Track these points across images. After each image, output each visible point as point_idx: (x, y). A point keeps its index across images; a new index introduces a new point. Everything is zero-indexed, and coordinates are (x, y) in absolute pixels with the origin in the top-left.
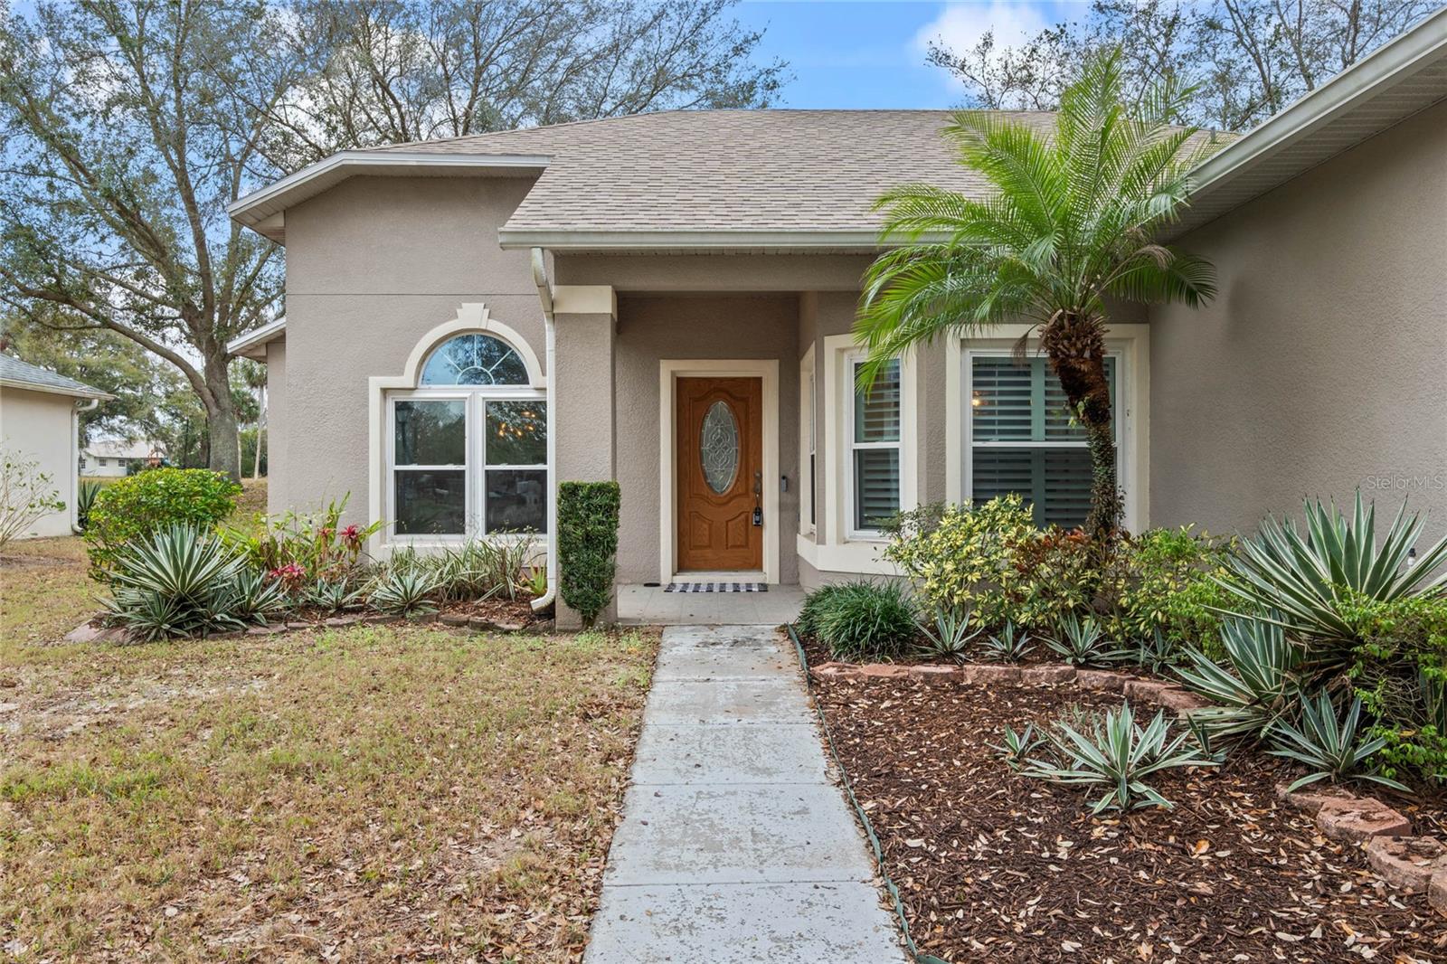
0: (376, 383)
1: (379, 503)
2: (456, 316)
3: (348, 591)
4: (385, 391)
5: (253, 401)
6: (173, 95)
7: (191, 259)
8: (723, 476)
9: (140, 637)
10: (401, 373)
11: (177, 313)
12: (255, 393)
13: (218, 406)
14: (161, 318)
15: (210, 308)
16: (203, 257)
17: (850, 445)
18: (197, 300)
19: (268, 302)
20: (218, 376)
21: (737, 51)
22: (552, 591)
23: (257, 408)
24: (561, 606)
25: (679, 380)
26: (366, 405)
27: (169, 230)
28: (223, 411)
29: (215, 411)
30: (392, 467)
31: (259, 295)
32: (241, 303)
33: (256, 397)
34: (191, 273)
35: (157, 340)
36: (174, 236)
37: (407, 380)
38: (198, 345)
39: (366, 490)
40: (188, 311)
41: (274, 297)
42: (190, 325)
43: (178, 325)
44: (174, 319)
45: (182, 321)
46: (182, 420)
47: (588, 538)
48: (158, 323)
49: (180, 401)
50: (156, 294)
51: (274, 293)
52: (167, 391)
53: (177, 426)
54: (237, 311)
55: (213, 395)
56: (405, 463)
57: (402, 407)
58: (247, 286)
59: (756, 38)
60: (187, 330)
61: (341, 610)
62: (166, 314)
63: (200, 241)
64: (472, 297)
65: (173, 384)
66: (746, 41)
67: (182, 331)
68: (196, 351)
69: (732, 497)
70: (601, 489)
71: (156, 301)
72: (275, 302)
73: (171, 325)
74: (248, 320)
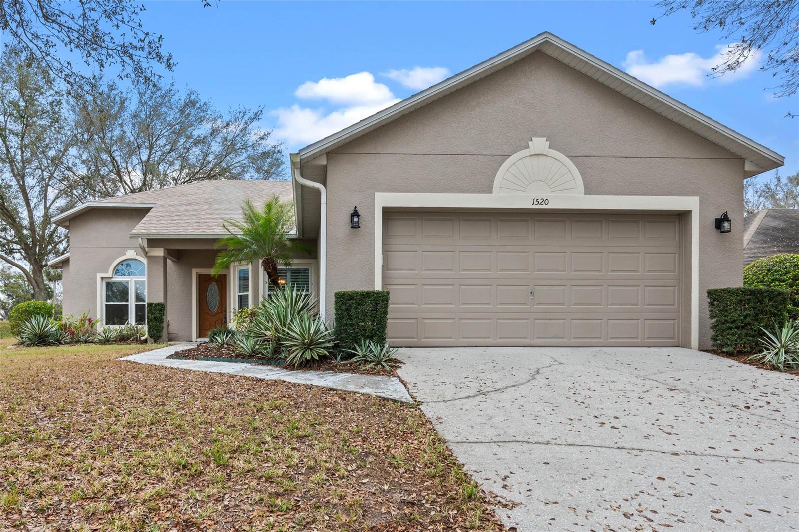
0: (99, 276)
1: (100, 314)
2: (125, 254)
3: (88, 337)
4: (102, 279)
5: (50, 288)
6: (20, 153)
7: (26, 222)
8: (214, 307)
9: (28, 346)
10: (108, 273)
11: (19, 247)
12: (52, 285)
13: (39, 288)
14: (13, 249)
15: (35, 245)
16: (32, 222)
17: (238, 294)
18: (30, 241)
19: (61, 242)
20: (39, 275)
21: (262, 138)
22: (146, 336)
23: (52, 292)
24: (149, 339)
25: (200, 275)
26: (96, 283)
27: (16, 209)
28: (41, 290)
29: (37, 290)
30: (105, 303)
31: (56, 239)
32: (49, 243)
33: (52, 287)
34: (25, 228)
35: (10, 258)
36: (18, 212)
37: (109, 275)
38: (30, 261)
39: (96, 311)
40: (26, 247)
41: (63, 240)
42: (26, 253)
43: (20, 252)
44: (19, 249)
45: (22, 250)
46: (13, 298)
47: (155, 318)
48: (11, 251)
49: (12, 288)
50: (9, 238)
51: (63, 238)
52: (5, 283)
53: (11, 301)
54: (47, 246)
55: (36, 283)
56: (109, 302)
57: (108, 284)
58: (51, 236)
59: (269, 134)
60: (24, 254)
61: (86, 342)
62: (15, 247)
63: (31, 216)
64: (130, 248)
65: (8, 280)
66: (265, 134)
67: (22, 254)
68: (28, 263)
69: (217, 314)
70: (159, 304)
71: (11, 241)
72: (64, 242)
73: (17, 252)
74: (52, 250)
